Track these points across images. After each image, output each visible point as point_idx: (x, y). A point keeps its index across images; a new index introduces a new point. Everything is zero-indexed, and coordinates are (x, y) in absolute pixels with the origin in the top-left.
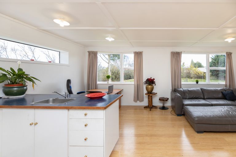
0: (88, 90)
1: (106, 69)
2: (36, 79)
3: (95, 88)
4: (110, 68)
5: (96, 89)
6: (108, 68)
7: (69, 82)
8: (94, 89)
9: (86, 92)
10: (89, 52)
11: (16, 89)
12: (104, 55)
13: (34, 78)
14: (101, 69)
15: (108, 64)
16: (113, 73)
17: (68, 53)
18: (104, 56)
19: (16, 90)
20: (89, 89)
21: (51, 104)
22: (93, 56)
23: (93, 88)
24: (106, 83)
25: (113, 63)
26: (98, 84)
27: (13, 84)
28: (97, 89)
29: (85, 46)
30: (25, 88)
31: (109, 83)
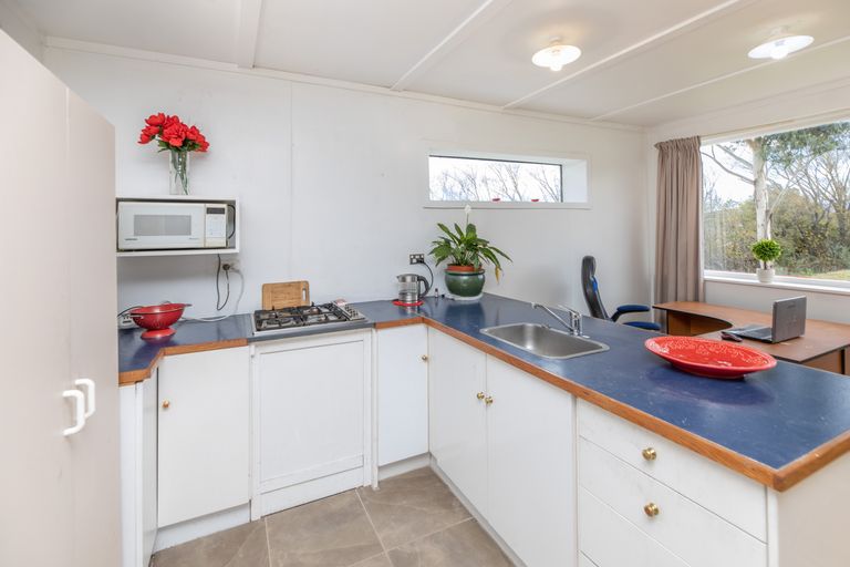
0: (662, 302)
1: (742, 208)
2: (502, 254)
3: (691, 296)
4: (764, 201)
5: (696, 299)
6: (753, 205)
7: (588, 264)
8: (686, 300)
9: (652, 310)
10: (661, 147)
11: (465, 278)
12: (726, 150)
13: (498, 251)
14: (717, 209)
15: (752, 187)
16: (782, 226)
17: (584, 163)
18: (731, 154)
19: (465, 282)
20: (663, 297)
21: (529, 347)
22: (679, 158)
23: (681, 294)
24: (752, 278)
25: (783, 182)
26: (705, 281)
27: (459, 265)
28: (704, 301)
29: (643, 125)
30: (481, 277)
31: (773, 283)
